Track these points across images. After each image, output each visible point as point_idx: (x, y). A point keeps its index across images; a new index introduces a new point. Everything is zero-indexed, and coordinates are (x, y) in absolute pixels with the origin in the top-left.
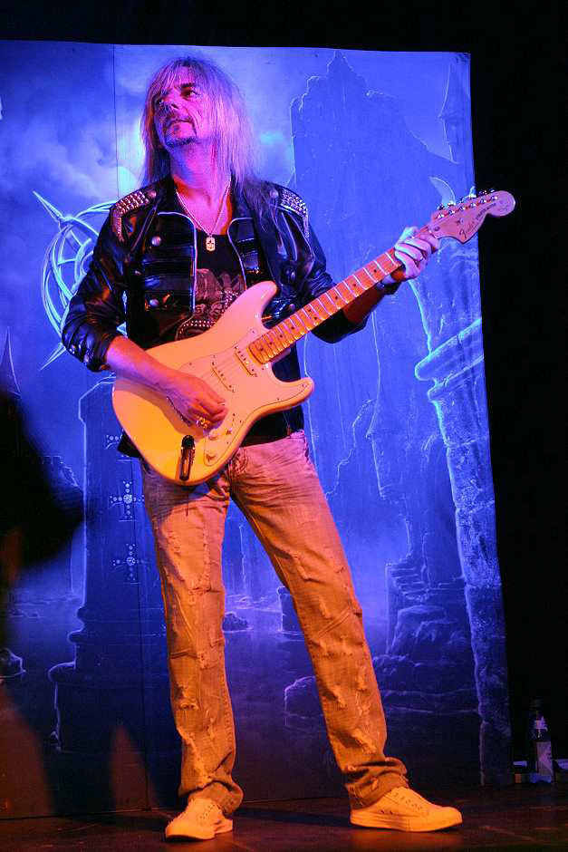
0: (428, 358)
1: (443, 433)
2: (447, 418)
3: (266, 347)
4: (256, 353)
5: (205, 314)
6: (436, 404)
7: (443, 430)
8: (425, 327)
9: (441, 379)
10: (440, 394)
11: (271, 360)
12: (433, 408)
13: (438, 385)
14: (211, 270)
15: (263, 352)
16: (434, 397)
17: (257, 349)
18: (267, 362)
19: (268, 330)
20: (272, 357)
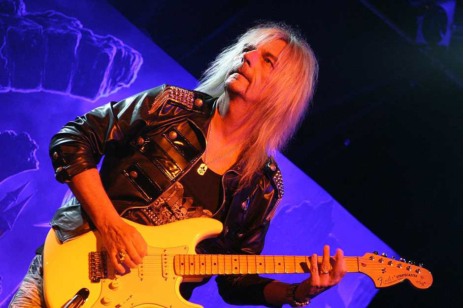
3: (187, 264)
4: (177, 264)
5: (158, 210)
11: (184, 276)
14: (184, 188)
15: (182, 267)
17: (180, 261)
18: (180, 275)
19: (195, 254)
20: (187, 274)
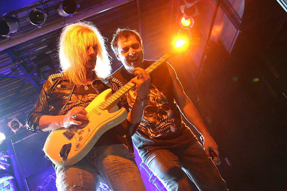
0: (150, 178)
1: (158, 189)
2: (158, 186)
6: (154, 184)
7: (157, 188)
8: (148, 173)
9: (154, 180)
10: (155, 182)
12: (154, 185)
13: (154, 181)
16: (154, 183)
